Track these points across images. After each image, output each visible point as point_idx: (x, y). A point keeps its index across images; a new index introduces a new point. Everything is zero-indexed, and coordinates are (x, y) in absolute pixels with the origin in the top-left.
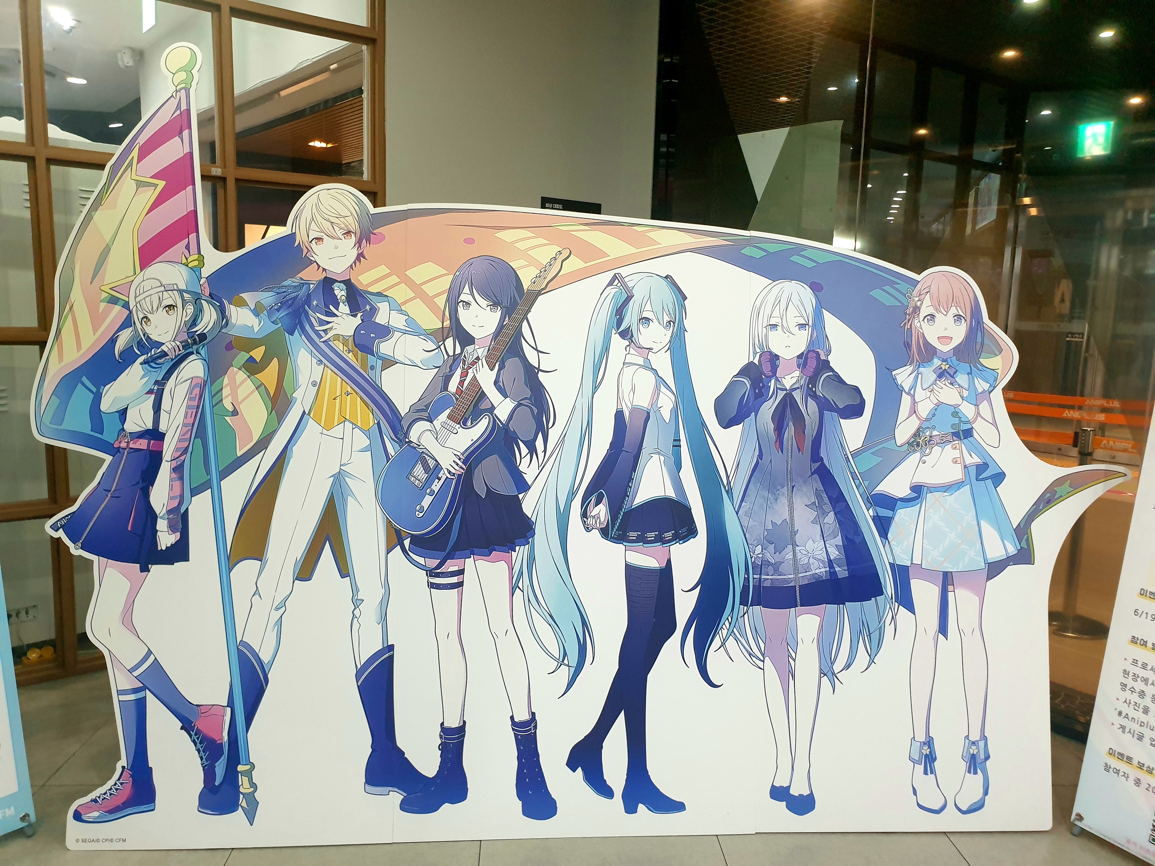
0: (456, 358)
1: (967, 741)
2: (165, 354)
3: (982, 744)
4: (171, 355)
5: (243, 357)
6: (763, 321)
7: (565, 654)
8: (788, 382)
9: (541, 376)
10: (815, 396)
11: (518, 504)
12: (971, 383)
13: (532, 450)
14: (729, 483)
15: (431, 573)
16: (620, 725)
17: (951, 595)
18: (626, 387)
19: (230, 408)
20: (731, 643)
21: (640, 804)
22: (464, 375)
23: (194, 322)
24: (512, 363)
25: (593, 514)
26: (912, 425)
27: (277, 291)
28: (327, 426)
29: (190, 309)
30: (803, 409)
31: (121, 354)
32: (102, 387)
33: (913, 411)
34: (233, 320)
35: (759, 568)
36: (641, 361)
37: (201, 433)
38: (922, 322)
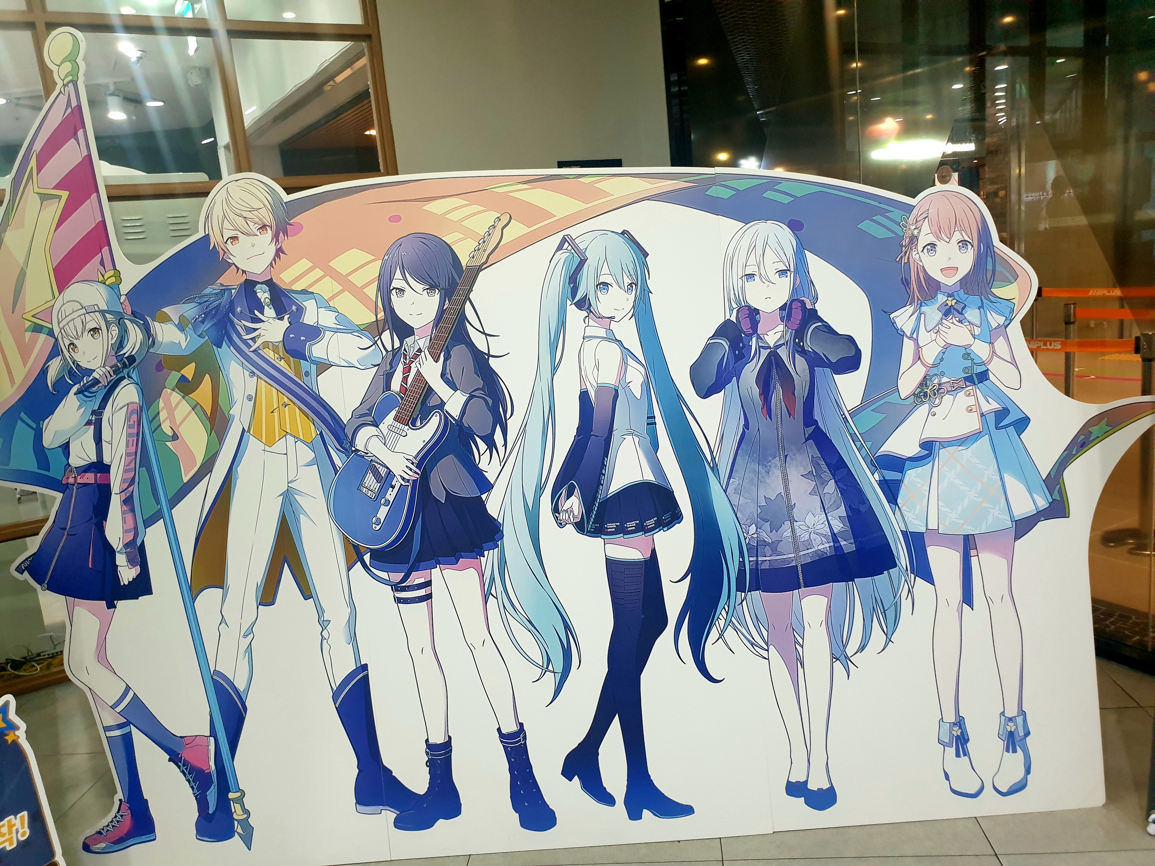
0: (395, 354)
1: (1003, 718)
2: (97, 382)
3: (1020, 720)
4: (104, 382)
5: (174, 377)
6: (738, 272)
7: (549, 660)
8: (771, 339)
9: (492, 362)
10: (803, 352)
11: (482, 505)
12: (984, 319)
13: (491, 445)
14: (713, 459)
15: (396, 587)
16: (615, 728)
17: (974, 561)
18: (589, 364)
19: (170, 433)
20: (730, 633)
21: (644, 810)
22: (407, 370)
23: (121, 344)
24: (459, 351)
25: (565, 508)
26: (918, 373)
27: (199, 301)
28: (270, 442)
29: (115, 331)
30: (791, 368)
31: (54, 385)
32: (41, 422)
33: (918, 357)
34: (160, 338)
35: (755, 549)
36: (602, 333)
37: (145, 461)
38: (921, 254)
